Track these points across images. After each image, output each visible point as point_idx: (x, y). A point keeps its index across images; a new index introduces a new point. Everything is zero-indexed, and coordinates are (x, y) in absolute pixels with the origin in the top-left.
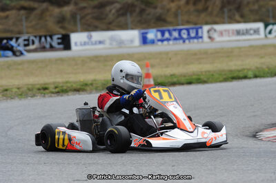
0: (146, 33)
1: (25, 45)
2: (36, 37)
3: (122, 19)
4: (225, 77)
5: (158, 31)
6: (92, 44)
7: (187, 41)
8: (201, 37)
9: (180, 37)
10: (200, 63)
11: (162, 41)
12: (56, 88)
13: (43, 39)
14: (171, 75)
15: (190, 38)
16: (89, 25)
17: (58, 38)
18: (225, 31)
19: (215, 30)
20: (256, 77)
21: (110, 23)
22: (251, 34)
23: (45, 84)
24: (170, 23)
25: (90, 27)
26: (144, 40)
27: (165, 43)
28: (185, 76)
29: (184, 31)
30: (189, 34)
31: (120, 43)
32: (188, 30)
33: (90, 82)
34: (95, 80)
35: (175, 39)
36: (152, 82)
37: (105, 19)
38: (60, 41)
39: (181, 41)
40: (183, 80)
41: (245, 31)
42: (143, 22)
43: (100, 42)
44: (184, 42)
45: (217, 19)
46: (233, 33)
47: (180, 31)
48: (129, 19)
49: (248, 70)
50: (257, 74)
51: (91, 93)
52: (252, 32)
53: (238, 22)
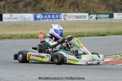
0: (36, 15)
3: (26, 9)
4: (75, 35)
5: (42, 14)
6: (12, 19)
7: (54, 20)
8: (60, 18)
9: (52, 18)
11: (43, 19)
16: (11, 11)
18: (71, 16)
19: (67, 16)
20: (88, 36)
21: (20, 10)
22: (83, 18)
24: (47, 12)
26: (35, 18)
27: (45, 20)
29: (53, 15)
30: (55, 17)
31: (25, 19)
32: (55, 15)
33: (15, 35)
34: (17, 34)
35: (49, 18)
36: (43, 36)
37: (18, 8)
39: (52, 20)
41: (80, 16)
42: (35, 11)
43: (16, 18)
44: (53, 20)
45: (68, 11)
46: (75, 17)
47: (51, 15)
48: (29, 8)
49: (85, 33)
50: (89, 35)
51: (15, 40)
52: (83, 17)
53: (77, 12)
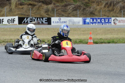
1: (30, 21)
2: (35, 18)
3: (75, 12)
5: (91, 18)
6: (61, 23)
7: (104, 24)
8: (111, 23)
9: (101, 22)
10: (112, 34)
11: (93, 23)
12: (48, 41)
13: (39, 19)
14: (100, 39)
15: (105, 23)
16: (60, 14)
17: (46, 19)
18: (122, 20)
19: (117, 20)
21: (69, 14)
23: (43, 39)
24: (96, 15)
25: (60, 15)
28: (107, 40)
29: (103, 19)
30: (105, 21)
32: (105, 19)
35: (99, 23)
36: (92, 41)
37: (67, 12)
38: (46, 20)
39: (101, 24)
40: (106, 41)
42: (84, 14)
43: (64, 22)
44: (102, 24)
45: (118, 15)
47: (101, 19)
48: (78, 12)
